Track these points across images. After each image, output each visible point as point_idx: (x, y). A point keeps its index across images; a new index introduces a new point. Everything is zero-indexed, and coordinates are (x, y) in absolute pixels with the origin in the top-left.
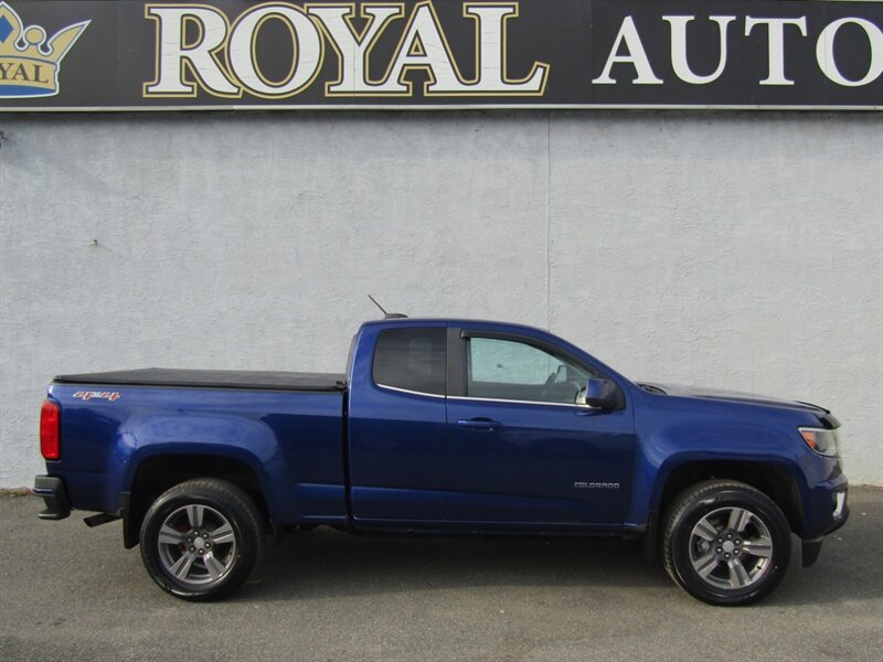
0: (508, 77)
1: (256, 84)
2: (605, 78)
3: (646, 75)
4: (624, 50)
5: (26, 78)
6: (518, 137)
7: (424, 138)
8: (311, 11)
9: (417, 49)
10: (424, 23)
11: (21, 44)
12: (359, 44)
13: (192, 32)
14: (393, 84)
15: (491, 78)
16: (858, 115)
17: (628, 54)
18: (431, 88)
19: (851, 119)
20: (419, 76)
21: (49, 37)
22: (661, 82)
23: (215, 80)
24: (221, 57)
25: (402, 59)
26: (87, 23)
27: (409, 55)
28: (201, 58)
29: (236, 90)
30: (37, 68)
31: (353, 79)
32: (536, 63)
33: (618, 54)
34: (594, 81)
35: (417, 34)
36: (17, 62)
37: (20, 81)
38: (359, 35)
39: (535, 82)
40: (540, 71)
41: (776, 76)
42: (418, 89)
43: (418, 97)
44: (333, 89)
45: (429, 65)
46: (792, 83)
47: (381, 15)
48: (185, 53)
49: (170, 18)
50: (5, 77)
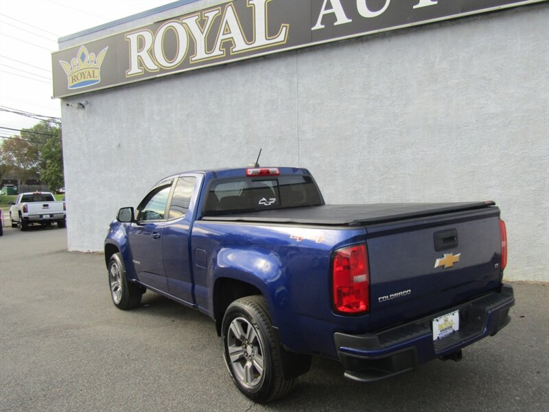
0: (269, 36)
1: (165, 63)
2: (319, 26)
3: (342, 19)
4: (329, 6)
5: (90, 77)
6: (281, 67)
7: (238, 77)
8: (183, 21)
9: (227, 31)
10: (230, 16)
11: (88, 62)
12: (203, 33)
13: (141, 44)
14: (217, 52)
15: (261, 39)
17: (331, 7)
18: (234, 50)
20: (228, 45)
21: (96, 57)
22: (351, 21)
23: (151, 66)
24: (151, 53)
25: (221, 37)
26: (107, 48)
27: (223, 34)
28: (145, 55)
29: (157, 68)
30: (93, 71)
31: (201, 54)
32: (282, 25)
33: (325, 9)
34: (313, 29)
35: (227, 22)
36: (87, 70)
37: (89, 79)
38: (202, 28)
39: (281, 37)
40: (284, 28)
42: (228, 52)
43: (228, 56)
44: (193, 59)
45: (232, 38)
46: (436, 3)
47: (211, 15)
48: (139, 54)
49: (133, 39)
50: (84, 78)
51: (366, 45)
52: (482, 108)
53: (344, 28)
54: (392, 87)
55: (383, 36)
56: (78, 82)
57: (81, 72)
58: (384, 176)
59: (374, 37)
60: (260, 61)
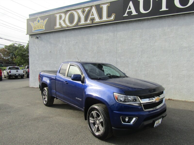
0: (108, 17)
1: (69, 25)
2: (126, 15)
3: (134, 13)
5: (41, 28)
6: (111, 28)
7: (95, 30)
8: (77, 11)
9: (92, 15)
10: (94, 10)
11: (41, 23)
12: (83, 15)
13: (61, 17)
14: (89, 22)
15: (105, 18)
17: (131, 9)
18: (95, 21)
20: (93, 20)
21: (44, 21)
22: (137, 14)
23: (64, 25)
24: (64, 21)
25: (90, 17)
26: (48, 18)
27: (91, 16)
28: (62, 22)
29: (66, 26)
30: (42, 26)
31: (83, 22)
32: (113, 14)
33: (128, 9)
34: (124, 16)
35: (92, 12)
36: (40, 26)
37: (41, 29)
38: (83, 13)
39: (112, 18)
40: (113, 15)
41: (164, 8)
42: (92, 22)
43: (93, 23)
44: (80, 24)
45: (94, 17)
46: (168, 9)
47: (87, 9)
48: (60, 21)
49: (58, 16)
50: (39, 28)
51: (141, 22)
52: (181, 45)
53: (135, 16)
54: (150, 36)
55: (148, 20)
56: (36, 29)
57: (38, 26)
58: (146, 66)
59: (145, 20)
60: (104, 26)
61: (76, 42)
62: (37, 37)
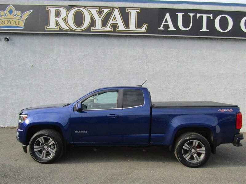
0: (137, 27)
1: (74, 27)
2: (161, 28)
3: (172, 28)
4: (166, 21)
5: (16, 24)
6: (139, 42)
8: (88, 9)
9: (114, 20)
10: (116, 13)
11: (15, 15)
12: (100, 18)
13: (58, 14)
14: (108, 28)
16: (225, 39)
17: (167, 22)
18: (118, 29)
19: (223, 40)
20: (115, 26)
21: (22, 14)
22: (175, 29)
23: (64, 26)
24: (65, 20)
25: (111, 22)
26: (32, 11)
27: (112, 21)
28: (60, 20)
29: (69, 28)
30: (19, 21)
31: (98, 26)
32: (144, 24)
34: (159, 29)
35: (115, 16)
36: (14, 20)
37: (15, 25)
38: (100, 15)
39: (144, 29)
40: (145, 26)
41: (204, 29)
42: (114, 29)
43: (114, 31)
44: (93, 29)
45: (117, 24)
46: (208, 31)
47: (106, 11)
48: (56, 19)
49: (53, 11)
50: (11, 24)
51: (178, 40)
53: (172, 32)
54: (187, 58)
55: (185, 38)
56: (4, 25)
57: (8, 20)
59: (181, 38)
61: (84, 55)
62: (6, 38)
